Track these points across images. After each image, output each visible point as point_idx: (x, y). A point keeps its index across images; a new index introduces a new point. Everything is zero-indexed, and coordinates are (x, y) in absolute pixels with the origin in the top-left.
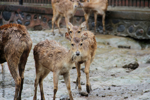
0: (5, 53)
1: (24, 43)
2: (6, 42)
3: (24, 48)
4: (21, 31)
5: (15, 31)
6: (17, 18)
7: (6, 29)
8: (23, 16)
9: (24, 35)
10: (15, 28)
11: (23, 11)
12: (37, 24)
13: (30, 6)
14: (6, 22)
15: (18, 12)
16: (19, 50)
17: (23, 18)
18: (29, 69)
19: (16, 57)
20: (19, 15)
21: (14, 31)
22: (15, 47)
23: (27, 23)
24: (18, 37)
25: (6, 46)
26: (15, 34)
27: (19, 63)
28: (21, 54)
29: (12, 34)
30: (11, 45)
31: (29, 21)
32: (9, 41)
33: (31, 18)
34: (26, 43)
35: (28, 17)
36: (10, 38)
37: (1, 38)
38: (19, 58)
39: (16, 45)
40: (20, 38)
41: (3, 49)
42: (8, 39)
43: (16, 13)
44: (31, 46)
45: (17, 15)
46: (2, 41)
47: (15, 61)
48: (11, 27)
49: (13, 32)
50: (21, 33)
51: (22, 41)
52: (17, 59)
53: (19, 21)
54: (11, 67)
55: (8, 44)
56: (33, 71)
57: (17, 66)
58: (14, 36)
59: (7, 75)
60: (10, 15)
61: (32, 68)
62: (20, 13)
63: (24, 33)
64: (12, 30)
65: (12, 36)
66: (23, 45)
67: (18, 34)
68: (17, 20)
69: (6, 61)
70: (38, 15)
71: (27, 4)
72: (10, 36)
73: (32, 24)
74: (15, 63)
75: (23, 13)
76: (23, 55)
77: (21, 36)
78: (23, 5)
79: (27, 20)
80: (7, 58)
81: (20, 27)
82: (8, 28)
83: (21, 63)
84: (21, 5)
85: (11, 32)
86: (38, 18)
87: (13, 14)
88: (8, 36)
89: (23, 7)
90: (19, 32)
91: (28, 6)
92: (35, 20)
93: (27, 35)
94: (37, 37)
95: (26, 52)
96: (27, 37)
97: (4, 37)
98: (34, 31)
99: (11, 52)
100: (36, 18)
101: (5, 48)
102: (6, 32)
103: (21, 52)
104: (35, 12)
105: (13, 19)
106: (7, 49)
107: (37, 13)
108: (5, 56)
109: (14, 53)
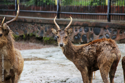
0: (98, 63)
1: (114, 55)
2: (99, 53)
3: (114, 59)
4: (111, 45)
5: (107, 44)
6: (106, 33)
7: (99, 43)
8: (111, 32)
9: (114, 48)
10: (107, 42)
11: (111, 27)
12: (123, 38)
13: (117, 23)
14: (96, 36)
15: (106, 28)
16: (110, 61)
17: (111, 33)
18: (117, 76)
19: (107, 66)
20: (107, 31)
21: (105, 44)
22: (107, 58)
23: (114, 37)
24: (109, 50)
25: (99, 57)
26: (107, 47)
27: (109, 71)
28: (112, 64)
29: (104, 47)
30: (103, 56)
31: (116, 35)
32: (102, 52)
33: (117, 33)
34: (116, 55)
35: (115, 32)
36: (103, 50)
37: (95, 50)
38: (109, 67)
39: (108, 57)
40: (110, 50)
41: (97, 59)
42: (101, 51)
43: (105, 28)
44: (120, 57)
45: (106, 30)
46: (96, 53)
47: (106, 69)
48: (104, 42)
49: (105, 46)
50: (112, 47)
51: (112, 53)
52: (108, 68)
53: (107, 35)
54: (103, 74)
55: (101, 56)
56: (120, 78)
57: (108, 74)
58: (106, 49)
59: (99, 80)
60: (100, 31)
61: (119, 75)
62: (108, 29)
63: (114, 46)
64: (104, 44)
65: (104, 49)
66: (113, 56)
67: (109, 47)
68: (105, 35)
69: (99, 69)
70: (124, 30)
71: (114, 21)
72: (102, 49)
73: (118, 38)
74: (106, 71)
75: (110, 29)
76: (113, 64)
77: (111, 48)
78: (111, 22)
79: (114, 35)
80: (100, 66)
81: (110, 41)
82: (101, 42)
83: (111, 71)
84: (109, 22)
85: (104, 45)
86: (123, 33)
87: (102, 30)
88: (101, 49)
89: (111, 23)
90: (110, 45)
91: (115, 23)
92: (121, 34)
93: (117, 48)
94: (123, 49)
95: (116, 62)
96: (116, 49)
97: (98, 49)
98: (120, 44)
99: (103, 62)
100: (122, 33)
101: (98, 59)
102: (99, 45)
103: (112, 62)
104: (120, 27)
105: (102, 34)
106: (100, 60)
107: (123, 29)
108: (98, 65)
109: (106, 63)
